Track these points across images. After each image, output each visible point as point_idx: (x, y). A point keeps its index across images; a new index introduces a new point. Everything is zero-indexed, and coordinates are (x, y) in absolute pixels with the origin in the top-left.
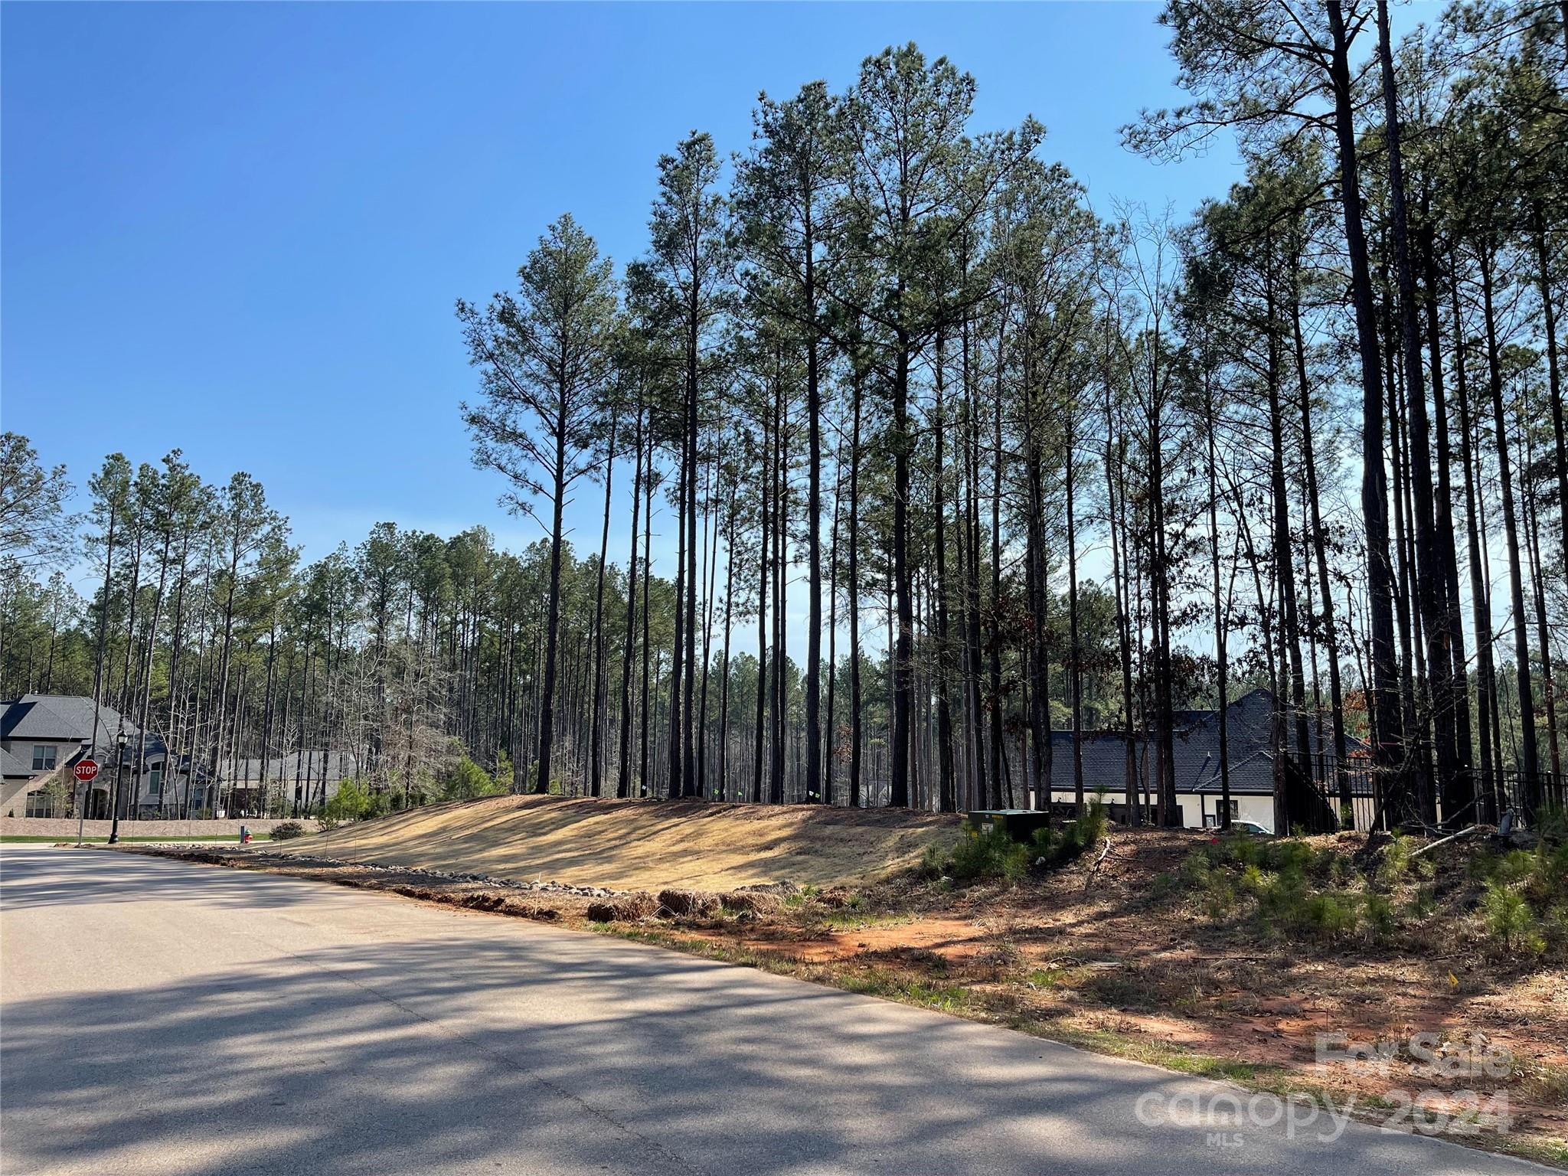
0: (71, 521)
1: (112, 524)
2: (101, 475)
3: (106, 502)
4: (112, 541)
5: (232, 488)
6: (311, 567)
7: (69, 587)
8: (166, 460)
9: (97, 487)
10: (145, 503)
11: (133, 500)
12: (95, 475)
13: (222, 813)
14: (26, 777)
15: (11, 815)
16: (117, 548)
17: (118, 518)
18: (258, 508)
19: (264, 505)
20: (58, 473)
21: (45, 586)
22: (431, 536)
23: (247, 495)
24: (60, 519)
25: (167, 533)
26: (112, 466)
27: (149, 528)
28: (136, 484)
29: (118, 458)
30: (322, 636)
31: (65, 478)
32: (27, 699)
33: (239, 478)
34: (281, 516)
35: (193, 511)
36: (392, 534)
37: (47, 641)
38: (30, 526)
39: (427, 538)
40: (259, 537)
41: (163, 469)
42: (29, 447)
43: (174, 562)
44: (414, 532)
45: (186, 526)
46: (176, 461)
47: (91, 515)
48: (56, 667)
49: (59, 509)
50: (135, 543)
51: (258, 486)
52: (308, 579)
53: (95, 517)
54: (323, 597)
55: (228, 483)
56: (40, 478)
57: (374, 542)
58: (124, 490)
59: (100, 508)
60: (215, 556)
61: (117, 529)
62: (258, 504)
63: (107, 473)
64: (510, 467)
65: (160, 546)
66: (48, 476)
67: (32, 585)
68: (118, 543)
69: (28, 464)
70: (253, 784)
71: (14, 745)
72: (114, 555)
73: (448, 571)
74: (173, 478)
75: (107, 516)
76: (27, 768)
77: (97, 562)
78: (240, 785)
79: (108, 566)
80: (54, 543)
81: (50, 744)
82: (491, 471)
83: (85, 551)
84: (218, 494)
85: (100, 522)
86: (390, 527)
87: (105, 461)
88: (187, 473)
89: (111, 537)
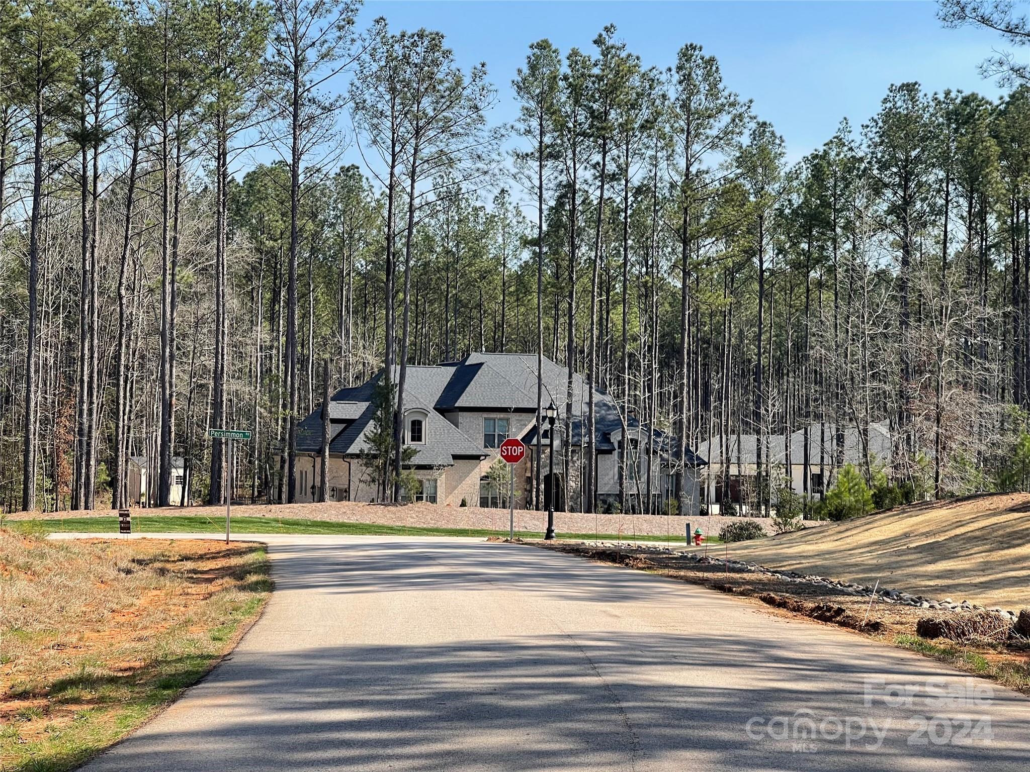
0: (497, 135)
1: (542, 134)
2: (526, 71)
3: (533, 104)
4: (545, 154)
5: (680, 68)
6: (806, 159)
7: (517, 208)
8: (598, 42)
9: (522, 87)
10: (576, 102)
11: (563, 99)
12: (520, 71)
13: (715, 509)
14: (477, 458)
15: (463, 504)
16: (550, 163)
17: (549, 125)
18: (713, 92)
19: (721, 86)
20: (479, 73)
21: (490, 208)
22: (974, 97)
23: (698, 74)
24: (485, 133)
25: (604, 139)
26: (537, 58)
27: (584, 134)
28: (566, 78)
29: (543, 46)
30: (827, 258)
31: (487, 79)
32: (474, 358)
33: (687, 53)
34: (742, 99)
35: (633, 107)
36: (913, 99)
37: (498, 280)
38: (454, 145)
39: (966, 101)
40: (714, 132)
41: (595, 53)
42: (445, 45)
43: (613, 177)
44: (947, 93)
45: (624, 128)
46: (610, 42)
47: (518, 125)
48: (510, 315)
49: (481, 119)
50: (570, 153)
51: (712, 60)
52: (803, 176)
53: (522, 127)
54: (825, 204)
55: (674, 63)
56: (458, 83)
57: (888, 115)
58: (551, 89)
59: (528, 112)
60: (663, 164)
61: (547, 140)
62: (713, 86)
63: (533, 68)
64: (996, 17)
65: (597, 158)
66: (466, 81)
67: (475, 209)
68: (551, 156)
69: (444, 68)
70: (750, 470)
71: (463, 417)
72: (546, 172)
73: (995, 149)
74: (606, 65)
75: (535, 123)
76: (476, 446)
77: (528, 184)
78: (733, 470)
79: (540, 188)
80: (480, 165)
81: (502, 415)
82: (969, 28)
83: (514, 171)
84: (663, 78)
85: (528, 132)
86: (910, 89)
87: (529, 52)
88: (623, 55)
89: (541, 151)
